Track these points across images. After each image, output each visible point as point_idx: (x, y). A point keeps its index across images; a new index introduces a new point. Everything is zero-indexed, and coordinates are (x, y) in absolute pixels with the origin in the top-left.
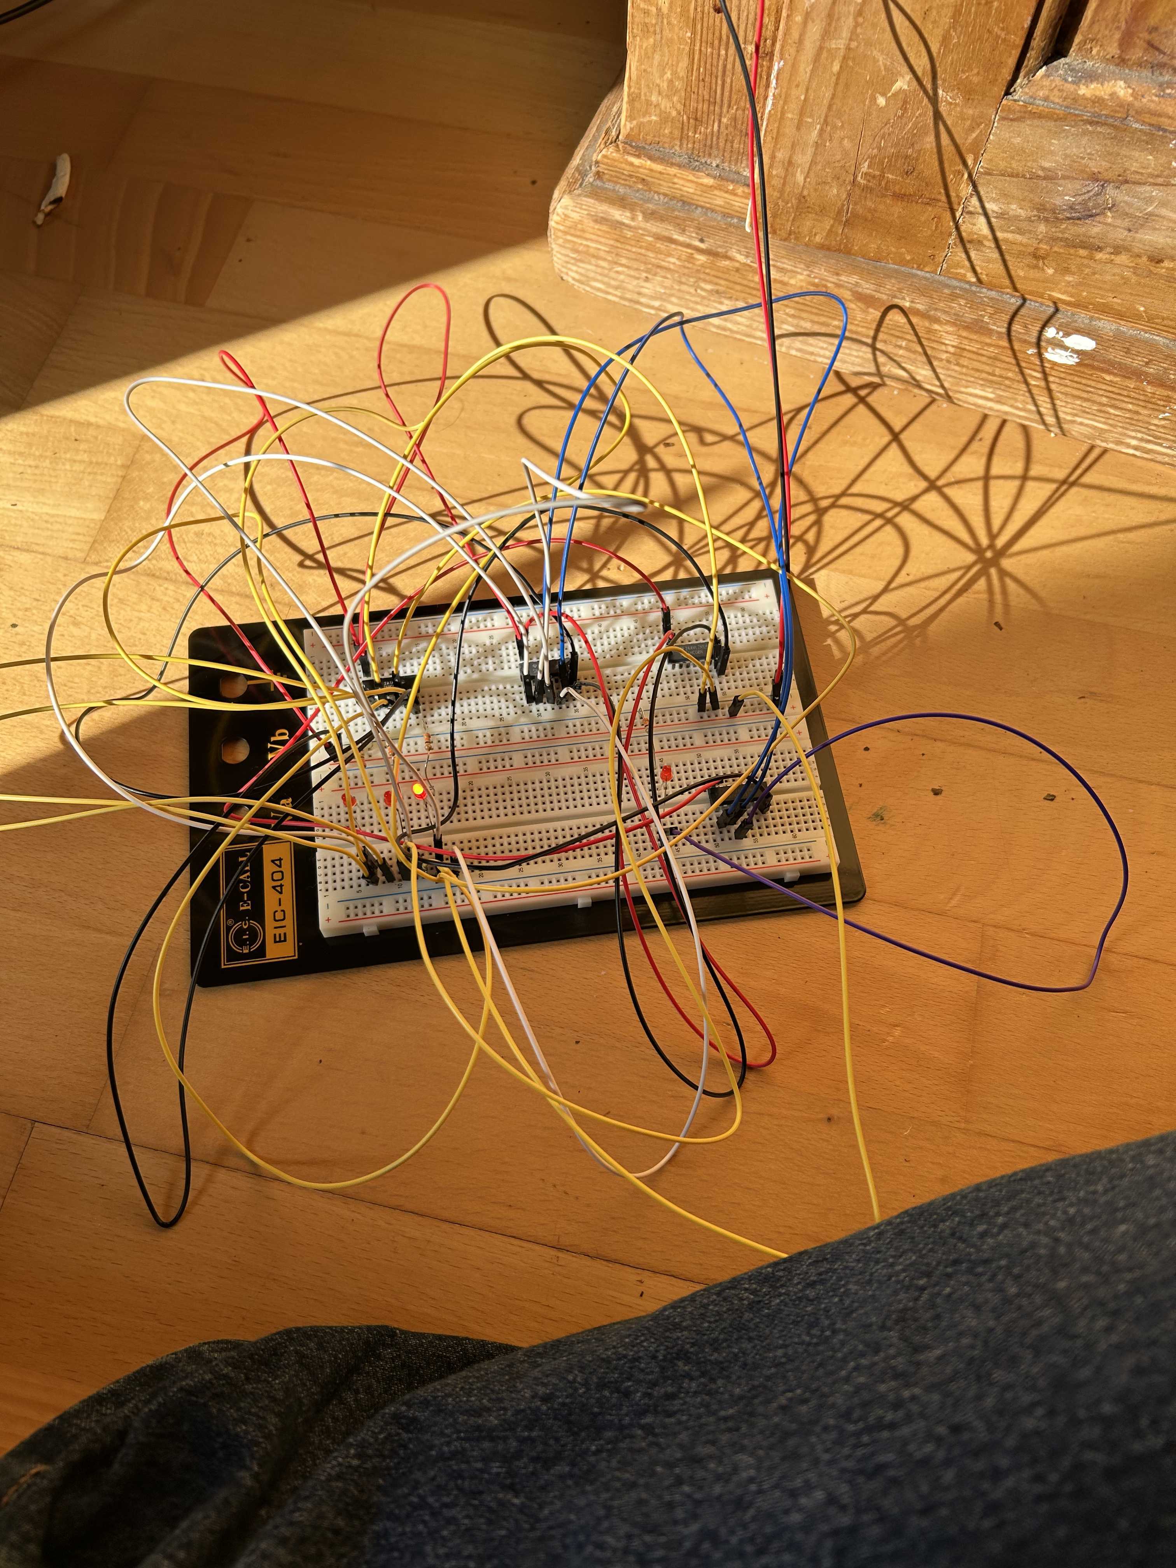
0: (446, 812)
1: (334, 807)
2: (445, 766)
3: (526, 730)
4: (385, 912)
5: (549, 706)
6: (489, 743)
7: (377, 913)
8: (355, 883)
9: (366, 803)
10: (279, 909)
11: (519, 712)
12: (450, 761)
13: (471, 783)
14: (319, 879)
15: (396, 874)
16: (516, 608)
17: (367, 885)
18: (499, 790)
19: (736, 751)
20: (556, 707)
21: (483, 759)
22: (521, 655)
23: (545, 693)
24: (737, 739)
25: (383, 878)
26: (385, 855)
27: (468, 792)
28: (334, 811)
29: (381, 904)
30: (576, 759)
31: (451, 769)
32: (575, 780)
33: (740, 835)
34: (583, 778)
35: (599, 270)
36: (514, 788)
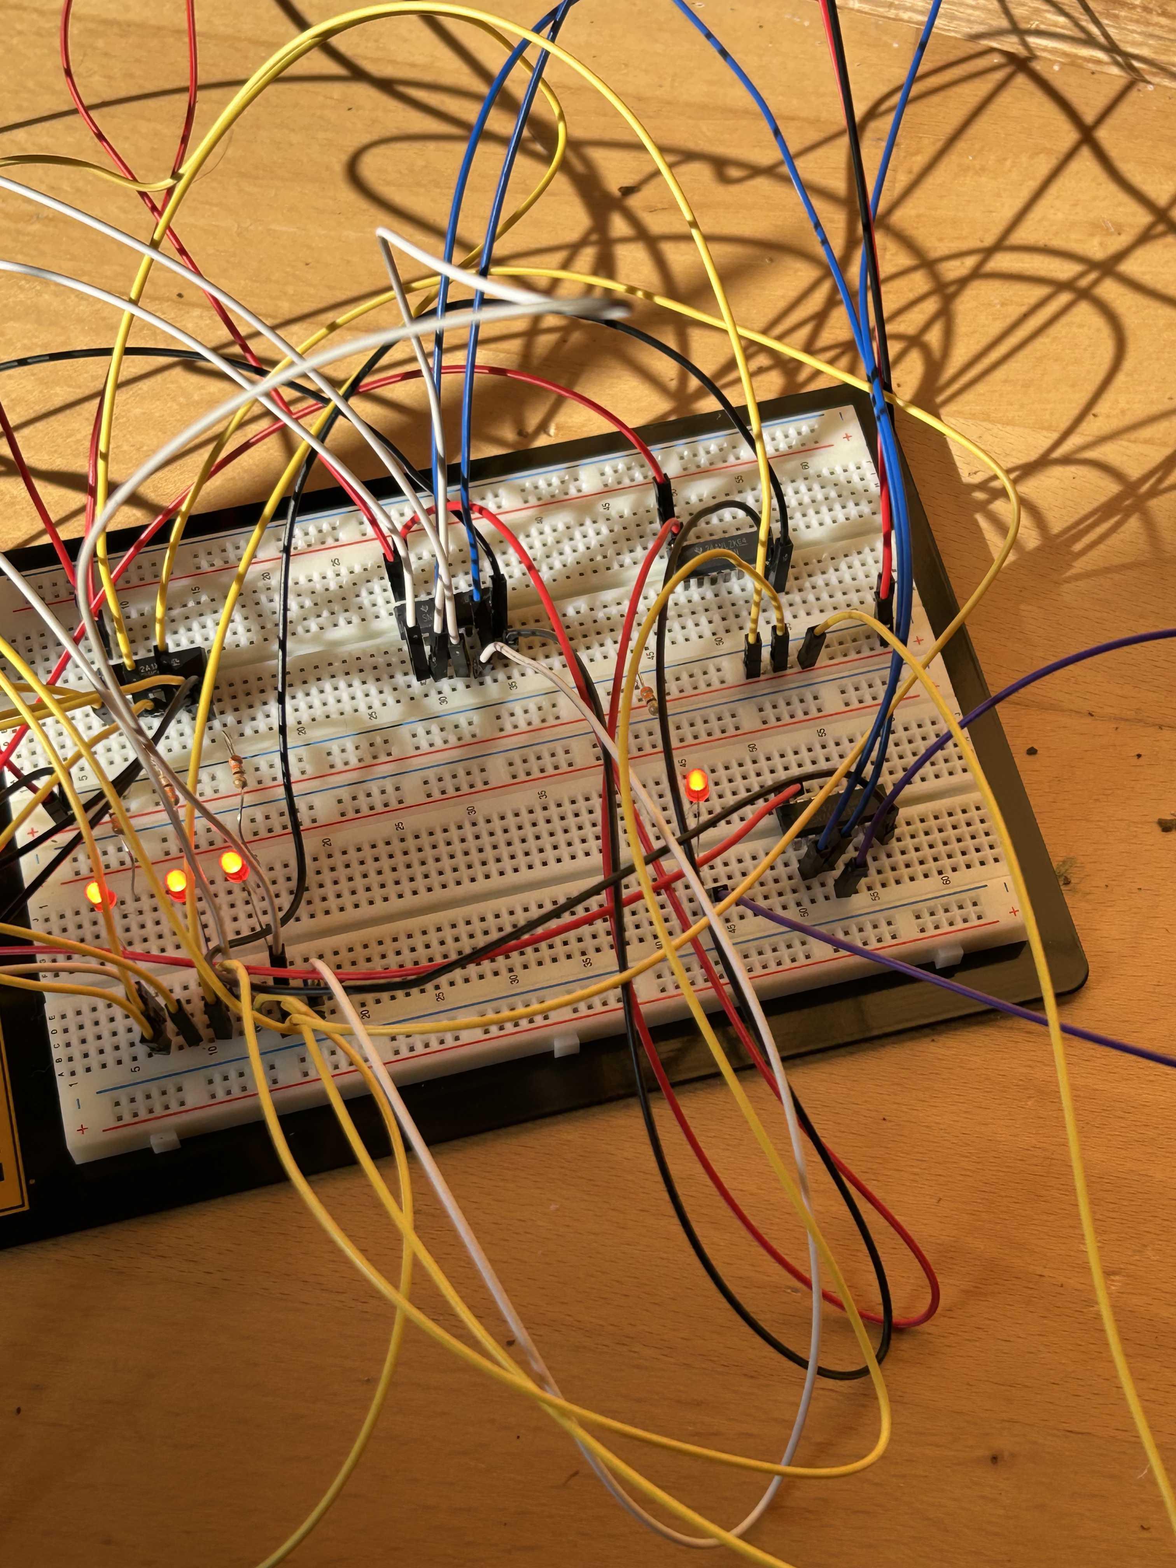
0: (286, 901)
1: (69, 914)
2: (274, 815)
3: (421, 732)
4: (190, 1103)
5: (459, 683)
6: (354, 762)
7: (174, 1107)
8: (125, 1054)
11: (405, 700)
12: (284, 805)
13: (326, 843)
14: (56, 1054)
15: (208, 1026)
16: (381, 502)
17: (150, 1055)
18: (382, 850)
19: (821, 733)
20: (474, 682)
21: (345, 794)
22: (398, 590)
23: (449, 657)
24: (819, 710)
25: (180, 1039)
26: (178, 994)
27: (323, 859)
28: (70, 922)
29: (180, 1089)
30: (522, 777)
31: (287, 819)
32: (524, 816)
33: (844, 887)
34: (539, 812)
36: (411, 844)
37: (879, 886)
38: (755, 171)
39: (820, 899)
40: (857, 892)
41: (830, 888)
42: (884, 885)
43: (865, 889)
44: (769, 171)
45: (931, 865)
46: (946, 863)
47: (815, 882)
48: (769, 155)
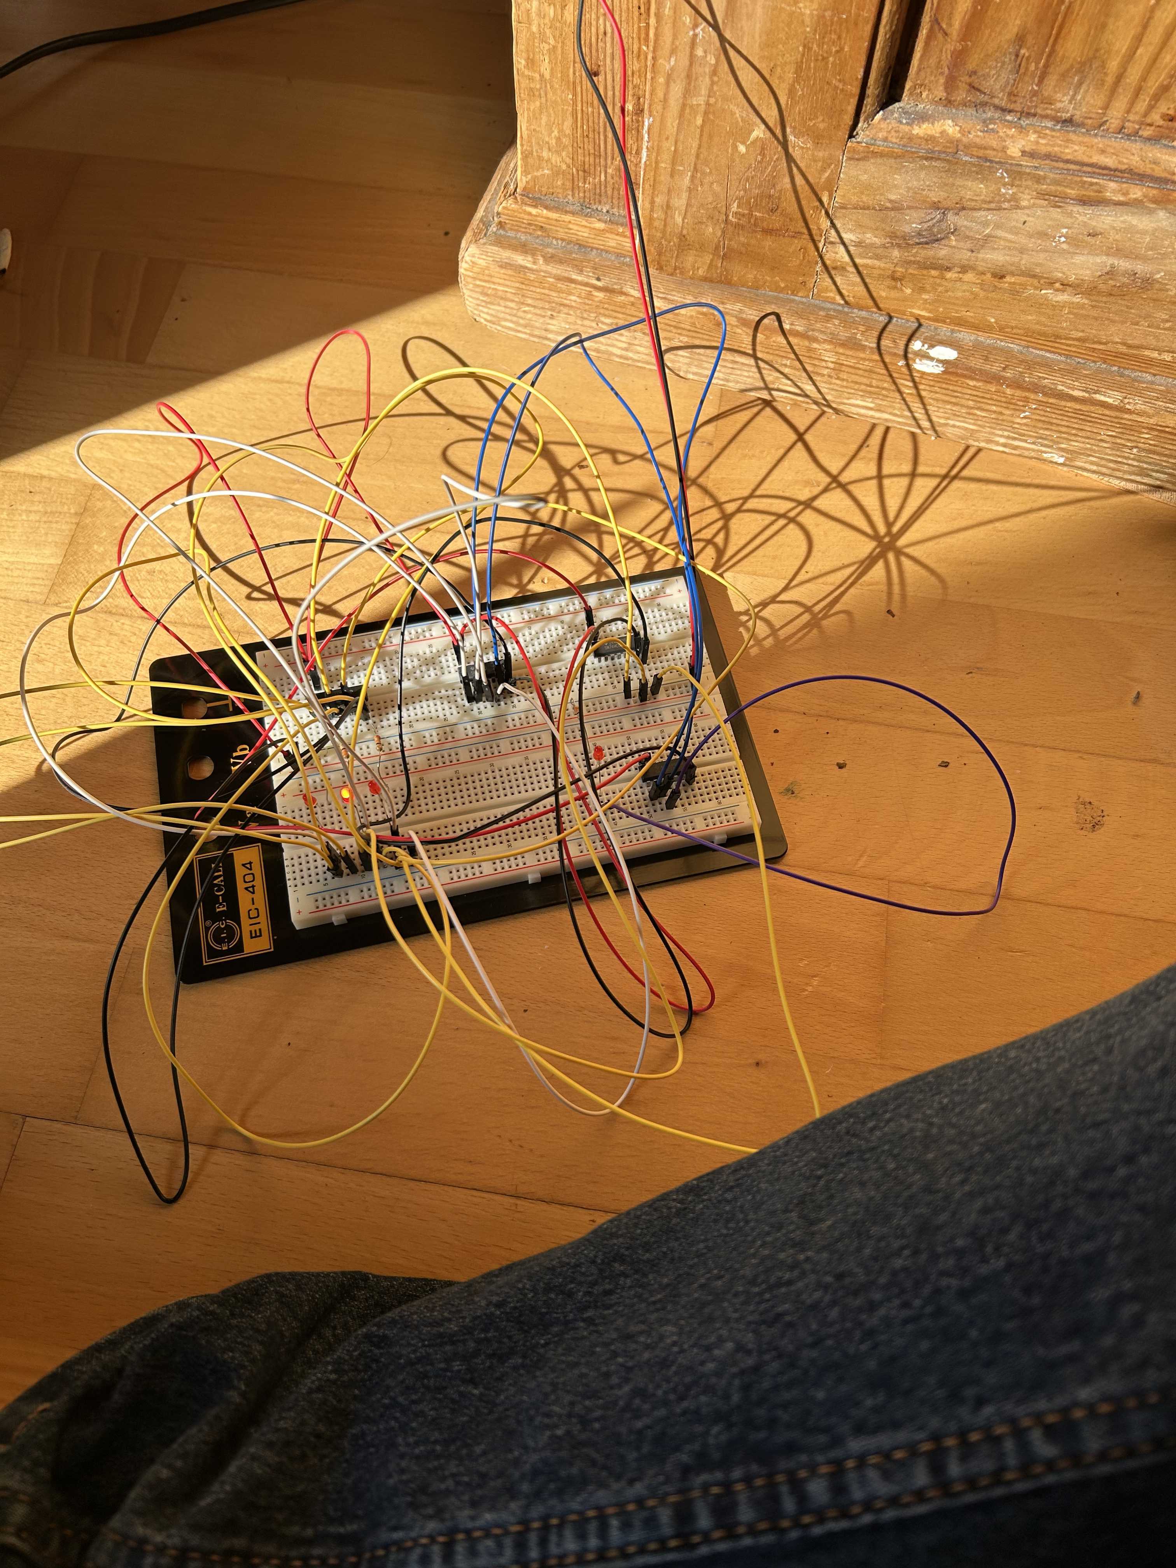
0: (401, 806)
1: (296, 811)
2: (397, 766)
3: (469, 727)
4: (351, 901)
5: (488, 704)
6: (436, 741)
7: (344, 902)
8: (321, 877)
9: (326, 804)
10: (252, 907)
11: (462, 712)
12: (401, 761)
13: (422, 779)
14: (287, 877)
15: (359, 863)
16: (452, 618)
17: (333, 878)
18: (448, 783)
19: (662, 731)
20: (495, 704)
21: (431, 756)
22: (459, 660)
23: (483, 691)
24: (662, 721)
25: (347, 870)
26: (348, 849)
27: (420, 787)
28: (297, 814)
29: (347, 894)
30: (517, 749)
31: (402, 768)
32: (518, 768)
33: (671, 805)
34: (525, 767)
35: (508, 311)
36: (462, 780)
37: (687, 804)
38: (635, 457)
39: (659, 810)
40: (676, 807)
41: (664, 806)
42: (689, 804)
43: (681, 805)
44: (642, 457)
45: (712, 795)
46: (720, 794)
47: (657, 802)
48: (641, 449)
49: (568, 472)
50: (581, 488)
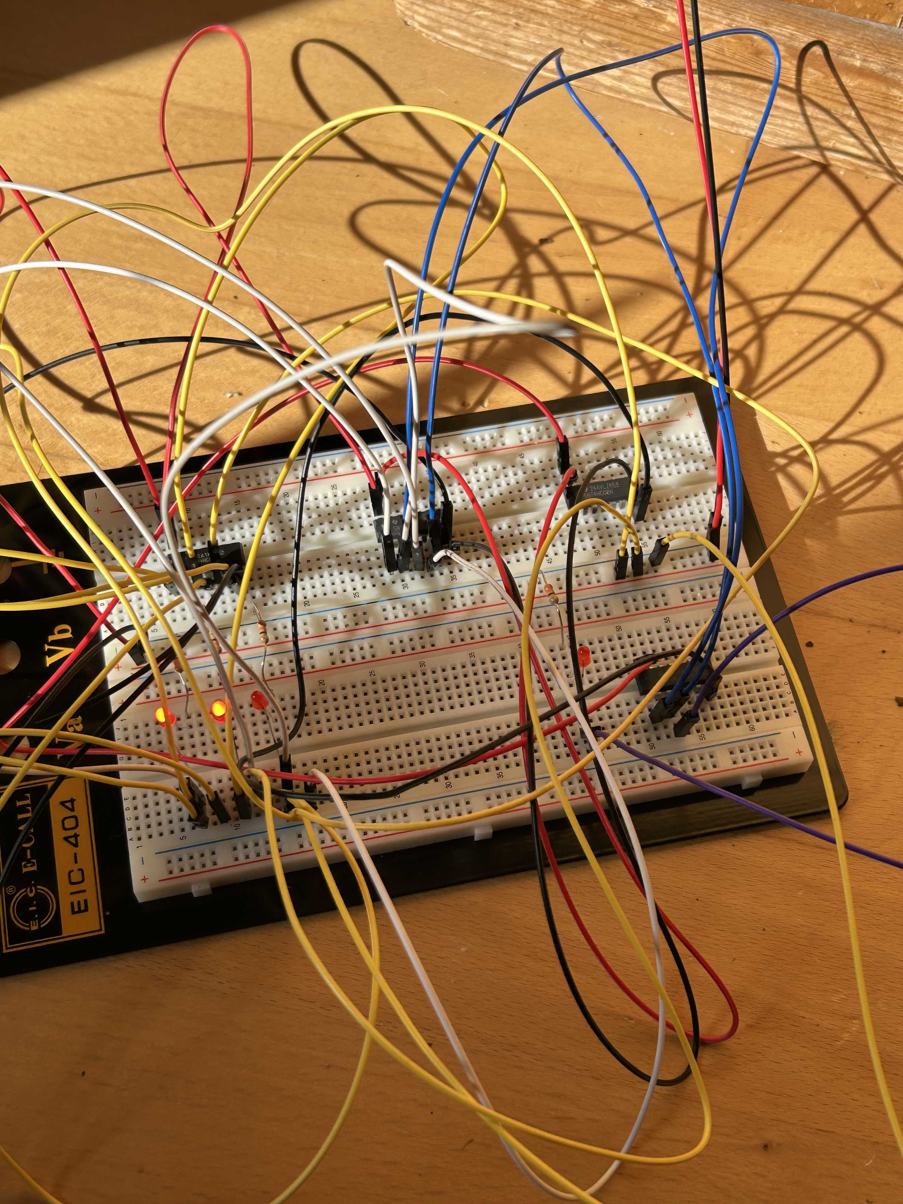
0: (291, 723)
1: (141, 726)
2: (286, 661)
3: (389, 608)
4: (221, 863)
5: (417, 575)
6: (342, 627)
7: (209, 866)
8: (176, 826)
9: (183, 717)
10: (76, 867)
11: (378, 584)
12: (292, 655)
13: (321, 683)
14: (128, 824)
15: (235, 809)
16: (370, 446)
17: (193, 828)
18: (360, 689)
20: (427, 575)
21: (335, 649)
22: (378, 509)
23: (411, 556)
24: (666, 604)
25: (215, 818)
26: (215, 786)
27: (319, 694)
29: (213, 853)
30: (458, 642)
31: (294, 665)
32: (459, 669)
33: (681, 730)
34: (469, 667)
35: (454, 14)
36: (380, 686)
37: (705, 730)
39: (664, 737)
40: (689, 733)
41: (671, 730)
42: (708, 729)
43: (695, 732)
45: (742, 717)
46: (752, 715)
47: (660, 725)
49: (536, 249)
50: (553, 272)
